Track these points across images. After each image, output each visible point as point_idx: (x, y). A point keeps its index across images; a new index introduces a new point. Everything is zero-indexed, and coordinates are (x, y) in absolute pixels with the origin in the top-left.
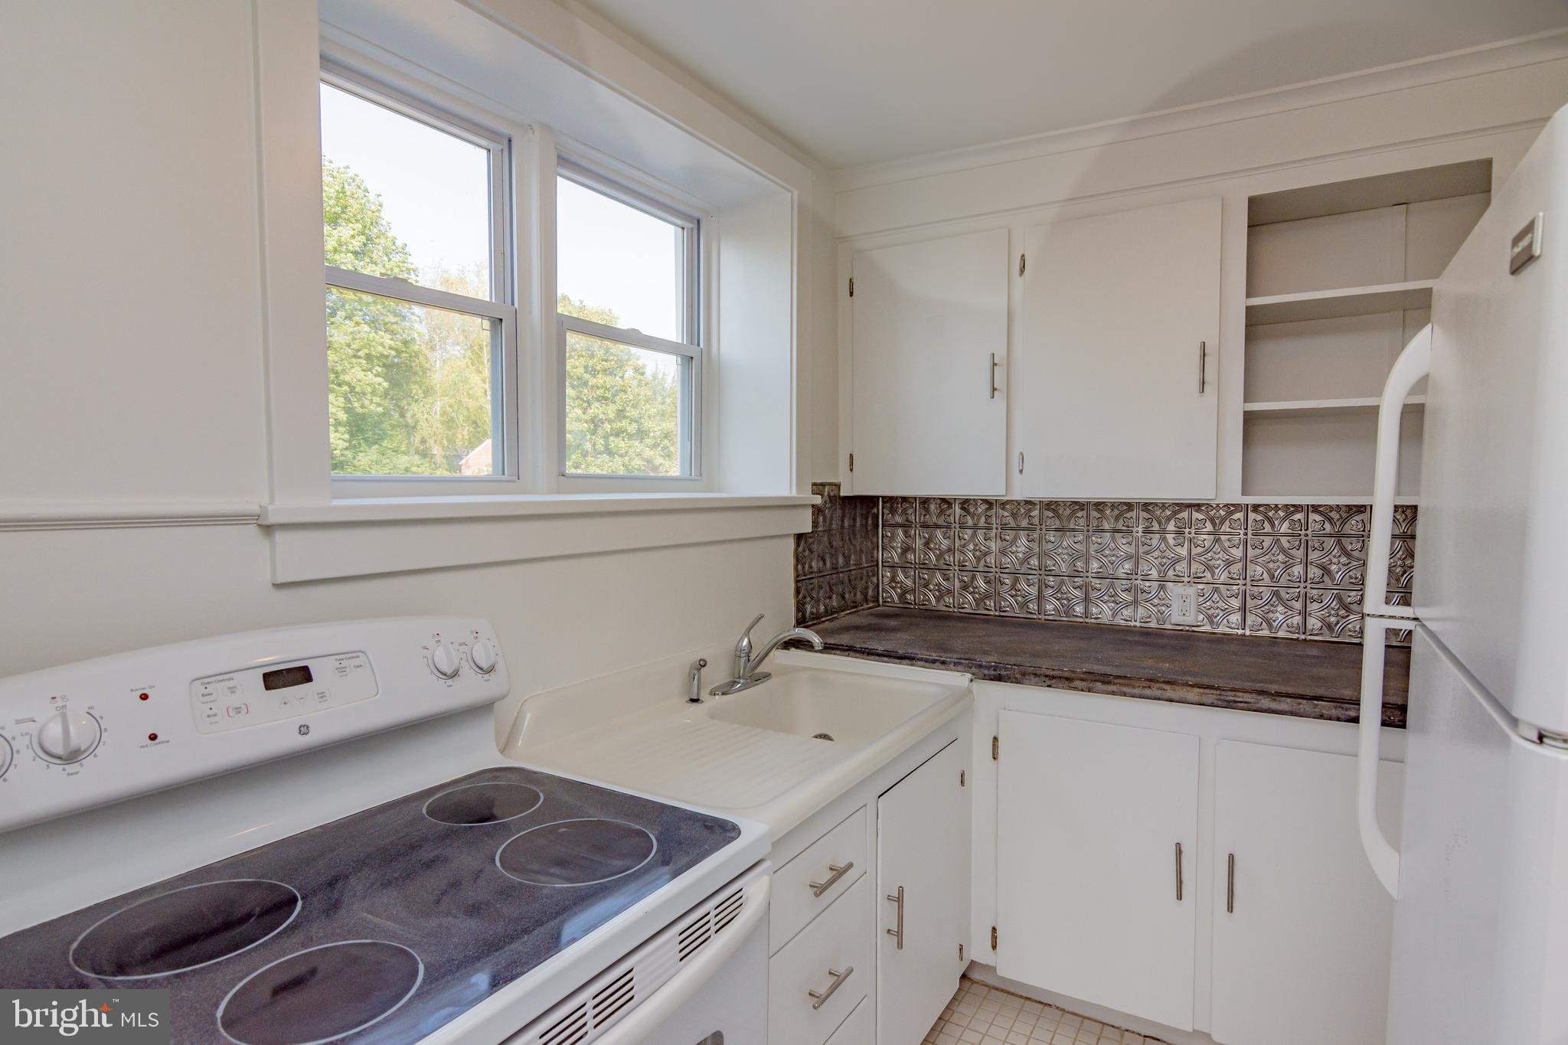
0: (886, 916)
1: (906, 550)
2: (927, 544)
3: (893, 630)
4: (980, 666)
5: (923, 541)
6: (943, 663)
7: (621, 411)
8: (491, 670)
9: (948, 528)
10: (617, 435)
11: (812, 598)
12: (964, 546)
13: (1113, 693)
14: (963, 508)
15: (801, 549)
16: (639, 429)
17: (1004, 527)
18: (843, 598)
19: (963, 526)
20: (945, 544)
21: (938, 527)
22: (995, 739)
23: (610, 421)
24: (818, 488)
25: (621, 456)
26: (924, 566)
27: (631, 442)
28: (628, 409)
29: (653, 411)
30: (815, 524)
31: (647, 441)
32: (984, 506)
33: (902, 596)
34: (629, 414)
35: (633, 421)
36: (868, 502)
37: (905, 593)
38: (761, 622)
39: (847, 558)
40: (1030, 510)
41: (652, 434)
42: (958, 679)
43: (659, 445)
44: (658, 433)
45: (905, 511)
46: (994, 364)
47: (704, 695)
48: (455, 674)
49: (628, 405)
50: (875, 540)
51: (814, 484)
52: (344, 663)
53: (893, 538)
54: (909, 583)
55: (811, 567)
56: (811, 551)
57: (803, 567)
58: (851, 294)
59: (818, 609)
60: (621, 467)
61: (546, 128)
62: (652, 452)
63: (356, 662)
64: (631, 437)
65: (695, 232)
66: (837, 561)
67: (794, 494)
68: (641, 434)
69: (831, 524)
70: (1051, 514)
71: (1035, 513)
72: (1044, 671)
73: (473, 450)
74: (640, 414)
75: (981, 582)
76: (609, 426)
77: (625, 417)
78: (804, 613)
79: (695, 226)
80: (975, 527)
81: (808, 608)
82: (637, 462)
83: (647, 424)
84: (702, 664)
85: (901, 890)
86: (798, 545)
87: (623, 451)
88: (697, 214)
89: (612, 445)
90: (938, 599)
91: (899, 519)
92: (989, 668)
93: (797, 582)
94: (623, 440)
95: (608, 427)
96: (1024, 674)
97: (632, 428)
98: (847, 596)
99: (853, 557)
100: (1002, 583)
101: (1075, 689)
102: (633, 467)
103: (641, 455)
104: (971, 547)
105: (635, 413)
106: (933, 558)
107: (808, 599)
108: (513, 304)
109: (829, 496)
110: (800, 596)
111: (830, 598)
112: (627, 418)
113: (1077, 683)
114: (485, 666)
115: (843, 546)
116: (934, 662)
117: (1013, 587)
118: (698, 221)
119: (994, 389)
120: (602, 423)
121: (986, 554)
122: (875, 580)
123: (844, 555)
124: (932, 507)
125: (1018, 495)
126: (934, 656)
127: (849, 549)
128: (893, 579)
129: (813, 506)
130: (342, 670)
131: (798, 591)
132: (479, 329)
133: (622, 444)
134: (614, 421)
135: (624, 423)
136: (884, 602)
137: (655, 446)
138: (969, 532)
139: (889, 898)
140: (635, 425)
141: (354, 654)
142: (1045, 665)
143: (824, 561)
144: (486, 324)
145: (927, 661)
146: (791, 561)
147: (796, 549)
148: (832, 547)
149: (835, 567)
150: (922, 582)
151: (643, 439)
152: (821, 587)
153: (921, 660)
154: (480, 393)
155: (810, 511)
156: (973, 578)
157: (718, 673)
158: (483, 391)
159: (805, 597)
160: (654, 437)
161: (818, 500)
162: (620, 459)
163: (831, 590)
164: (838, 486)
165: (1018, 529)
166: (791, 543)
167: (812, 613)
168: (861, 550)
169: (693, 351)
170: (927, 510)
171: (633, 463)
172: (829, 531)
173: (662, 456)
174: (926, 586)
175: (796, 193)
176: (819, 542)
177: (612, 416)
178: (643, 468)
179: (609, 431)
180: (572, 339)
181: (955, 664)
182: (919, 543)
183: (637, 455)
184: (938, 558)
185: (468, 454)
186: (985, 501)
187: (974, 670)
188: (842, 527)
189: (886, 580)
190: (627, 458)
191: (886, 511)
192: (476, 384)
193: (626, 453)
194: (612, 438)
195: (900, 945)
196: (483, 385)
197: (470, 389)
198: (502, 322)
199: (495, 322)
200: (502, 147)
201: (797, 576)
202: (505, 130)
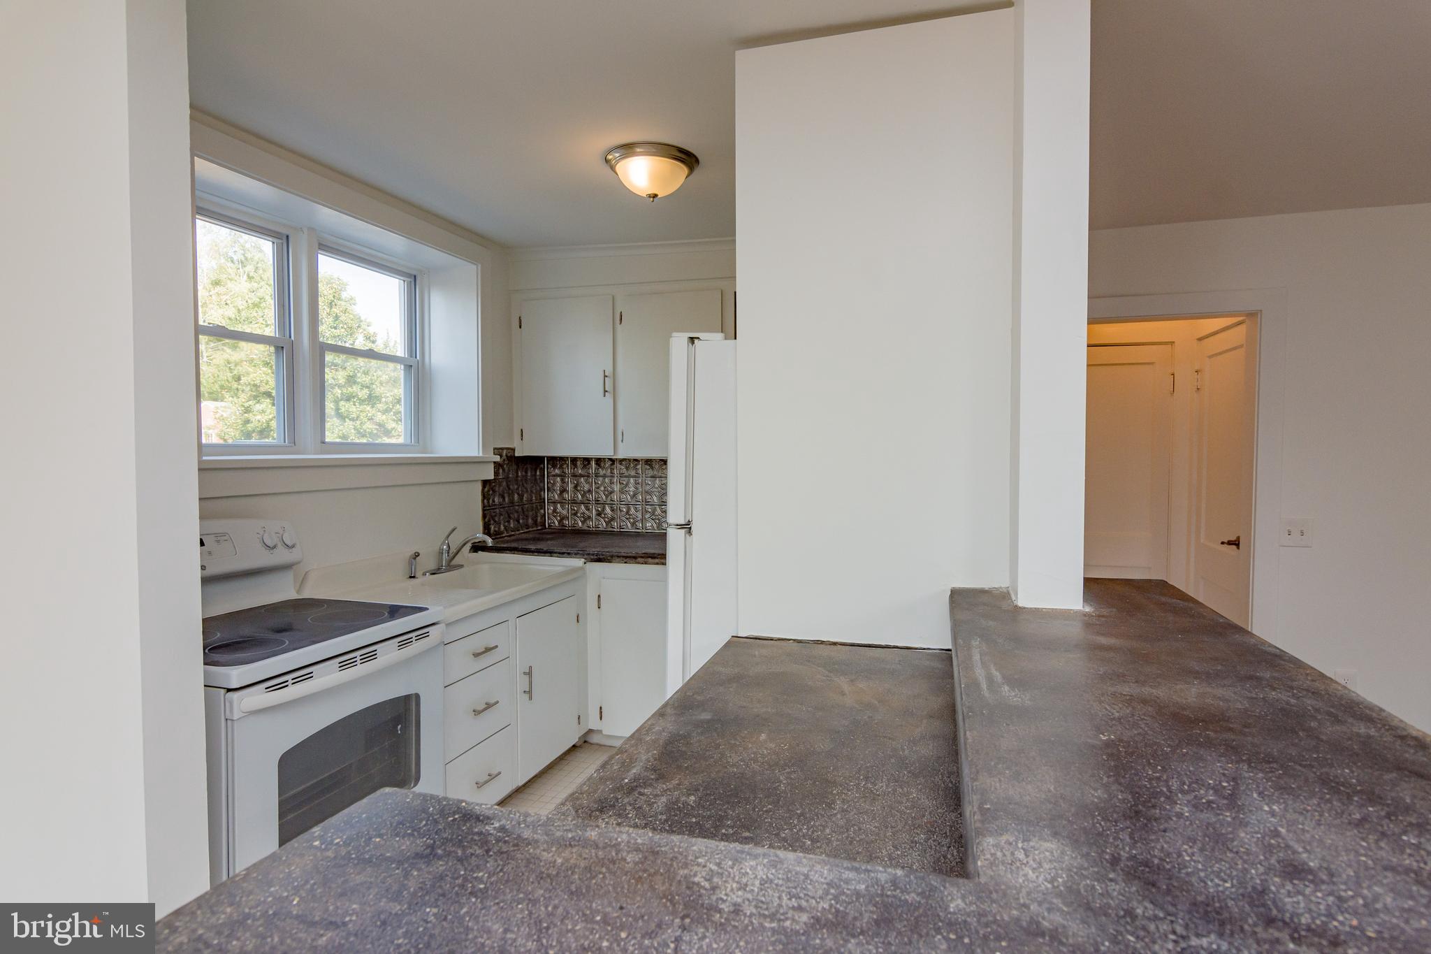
0: (522, 683)
1: (563, 491)
2: (576, 487)
3: (547, 540)
4: (589, 554)
5: (573, 485)
6: (569, 554)
7: (351, 377)
8: (293, 546)
9: (588, 476)
10: (348, 400)
11: (495, 521)
12: (598, 488)
13: (657, 564)
14: (597, 464)
15: (486, 489)
16: (370, 395)
17: (622, 475)
18: (518, 522)
19: (597, 475)
20: (586, 487)
21: (581, 476)
22: (599, 596)
23: (340, 386)
24: (498, 451)
25: (352, 420)
26: (574, 502)
27: (362, 407)
28: (359, 375)
29: (385, 378)
30: (496, 473)
31: (379, 406)
32: (610, 463)
33: (560, 522)
34: (359, 380)
35: (364, 386)
36: (535, 462)
37: (562, 519)
38: (454, 532)
39: (521, 497)
40: (636, 465)
41: (384, 400)
42: (578, 562)
43: (391, 409)
44: (391, 399)
45: (561, 467)
46: (605, 376)
47: (419, 574)
48: (275, 547)
49: (359, 372)
50: (542, 485)
51: (495, 449)
52: (219, 538)
53: (554, 484)
54: (565, 512)
55: (494, 501)
56: (494, 491)
57: (488, 502)
58: (520, 327)
59: (499, 528)
60: (353, 431)
61: (312, 230)
62: (384, 417)
63: (225, 538)
64: (362, 401)
65: (413, 282)
66: (513, 498)
67: (481, 455)
68: (372, 399)
69: (508, 474)
70: (648, 467)
71: (639, 467)
72: (624, 555)
74: (371, 380)
75: (608, 510)
76: (340, 392)
77: (355, 383)
79: (412, 280)
80: (604, 476)
82: (369, 426)
83: (378, 390)
84: (417, 555)
85: (531, 667)
86: (484, 487)
87: (354, 416)
88: (414, 273)
89: (343, 410)
90: (583, 522)
91: (557, 471)
92: (593, 555)
93: (484, 510)
94: (355, 405)
95: (338, 392)
96: (612, 556)
97: (364, 394)
98: (521, 521)
99: (525, 495)
100: (621, 511)
101: (639, 563)
102: (365, 431)
103: (372, 419)
104: (602, 488)
105: (366, 379)
106: (580, 497)
107: (492, 522)
108: (290, 337)
109: (506, 456)
110: (486, 520)
111: (509, 522)
112: (358, 383)
113: (639, 559)
114: (290, 544)
115: (518, 489)
116: (563, 553)
117: (627, 513)
118: (415, 276)
119: (605, 391)
120: (333, 388)
121: (611, 493)
122: (542, 511)
123: (518, 494)
124: (579, 463)
125: (620, 456)
126: (564, 550)
127: (522, 491)
128: (555, 511)
129: (494, 462)
130: (218, 541)
131: (484, 516)
132: (268, 353)
133: (353, 409)
134: (344, 386)
135: (355, 389)
136: (549, 526)
137: (386, 411)
138: (601, 479)
139: (525, 673)
140: (366, 391)
141: (224, 534)
142: (623, 551)
143: (504, 498)
144: (272, 349)
145: (559, 553)
146: (480, 497)
147: (483, 490)
148: (509, 489)
149: (512, 502)
150: (573, 512)
151: (375, 403)
152: (501, 515)
153: (556, 553)
155: (492, 466)
156: (604, 509)
157: (427, 562)
159: (489, 521)
160: (386, 402)
161: (497, 458)
162: (351, 423)
163: (510, 517)
164: (513, 450)
165: (629, 477)
166: (479, 487)
167: (495, 531)
168: (531, 491)
169: (412, 361)
170: (575, 466)
171: (364, 427)
172: (507, 478)
173: (394, 420)
174: (575, 514)
175: (480, 266)
176: (500, 486)
177: (342, 381)
178: (375, 432)
179: (339, 396)
180: (329, 357)
181: (576, 554)
182: (570, 487)
183: (369, 419)
184: (582, 496)
186: (610, 459)
187: (586, 556)
188: (517, 476)
189: (550, 511)
190: (358, 422)
191: (550, 466)
193: (358, 417)
194: (342, 403)
195: (531, 698)
198: (283, 347)
199: (279, 349)
200: (283, 240)
201: (484, 506)
202: (285, 231)
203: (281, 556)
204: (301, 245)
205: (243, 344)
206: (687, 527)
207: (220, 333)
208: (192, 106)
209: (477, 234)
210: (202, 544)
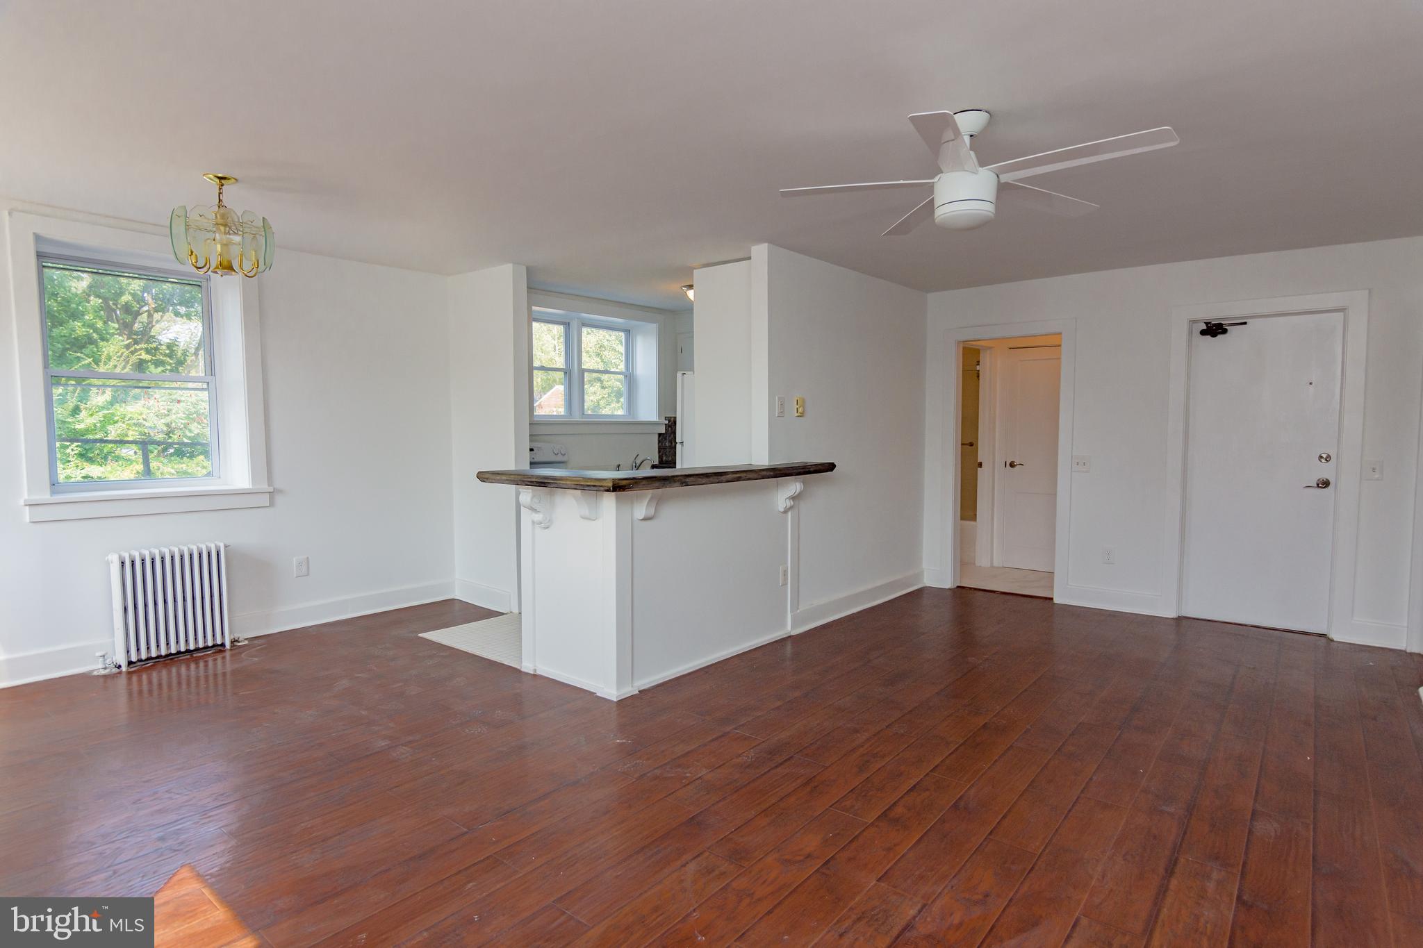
8: (564, 455)
11: (666, 455)
15: (661, 438)
24: (668, 418)
30: (667, 430)
38: (638, 457)
51: (665, 417)
55: (665, 444)
56: (665, 439)
57: (662, 445)
59: (668, 459)
65: (628, 334)
73: (545, 394)
78: (662, 459)
81: (664, 458)
86: (659, 437)
88: (628, 329)
93: (659, 449)
107: (664, 455)
108: (570, 368)
109: (672, 421)
110: (661, 454)
118: (629, 331)
129: (665, 424)
131: (659, 452)
132: (561, 374)
141: (540, 448)
146: (657, 442)
152: (669, 451)
154: (550, 348)
155: (664, 426)
158: (552, 346)
161: (667, 422)
164: (676, 418)
166: (656, 436)
167: (666, 460)
169: (627, 374)
175: (657, 324)
176: (669, 436)
180: (586, 374)
185: (541, 398)
192: (547, 341)
196: (553, 341)
197: (543, 345)
198: (567, 372)
199: (565, 373)
200: (567, 325)
201: (659, 447)
202: (567, 321)
203: (559, 458)
204: (574, 325)
205: (550, 372)
206: (682, 443)
207: (542, 368)
208: (527, 287)
209: (657, 309)
210: (531, 450)
